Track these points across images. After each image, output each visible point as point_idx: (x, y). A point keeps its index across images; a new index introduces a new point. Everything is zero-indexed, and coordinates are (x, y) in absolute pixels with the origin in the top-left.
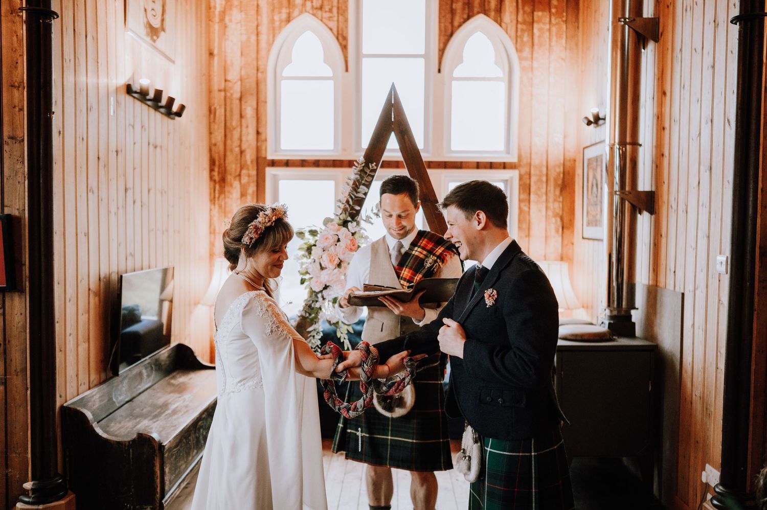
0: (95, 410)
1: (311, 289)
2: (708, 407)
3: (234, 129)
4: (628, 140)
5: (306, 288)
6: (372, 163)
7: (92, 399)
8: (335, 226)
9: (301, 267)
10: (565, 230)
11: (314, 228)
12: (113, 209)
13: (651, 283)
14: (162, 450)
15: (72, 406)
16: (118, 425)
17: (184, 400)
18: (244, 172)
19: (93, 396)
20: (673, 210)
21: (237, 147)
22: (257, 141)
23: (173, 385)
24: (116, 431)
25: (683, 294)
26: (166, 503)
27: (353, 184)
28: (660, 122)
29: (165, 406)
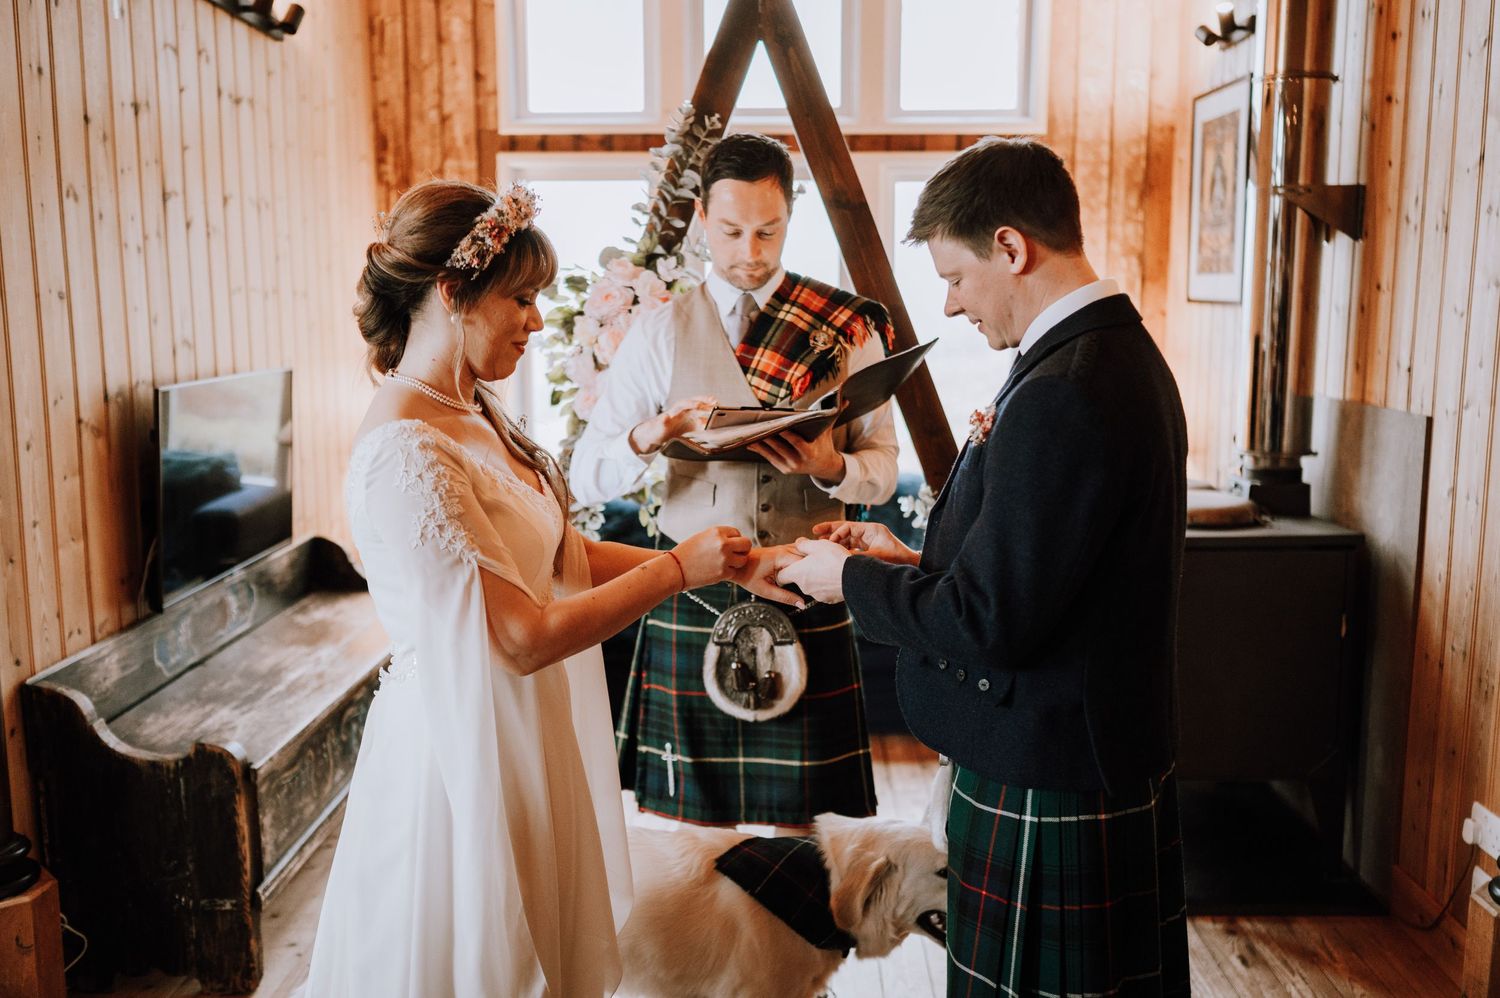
0: (108, 689)
1: (575, 415)
2: (1485, 676)
3: (426, 67)
4: (1308, 65)
5: (562, 413)
6: (711, 115)
7: (101, 666)
8: (626, 267)
9: (551, 364)
10: (1148, 285)
11: (577, 273)
12: (133, 237)
13: (1349, 396)
14: (252, 779)
15: (46, 685)
16: (163, 721)
17: (318, 661)
18: (450, 164)
19: (101, 660)
20: (1412, 227)
21: (434, 107)
22: (477, 93)
23: (300, 627)
24: (156, 735)
25: (1430, 421)
26: (267, 894)
27: (669, 167)
28: (1384, 20)
29: (275, 674)
